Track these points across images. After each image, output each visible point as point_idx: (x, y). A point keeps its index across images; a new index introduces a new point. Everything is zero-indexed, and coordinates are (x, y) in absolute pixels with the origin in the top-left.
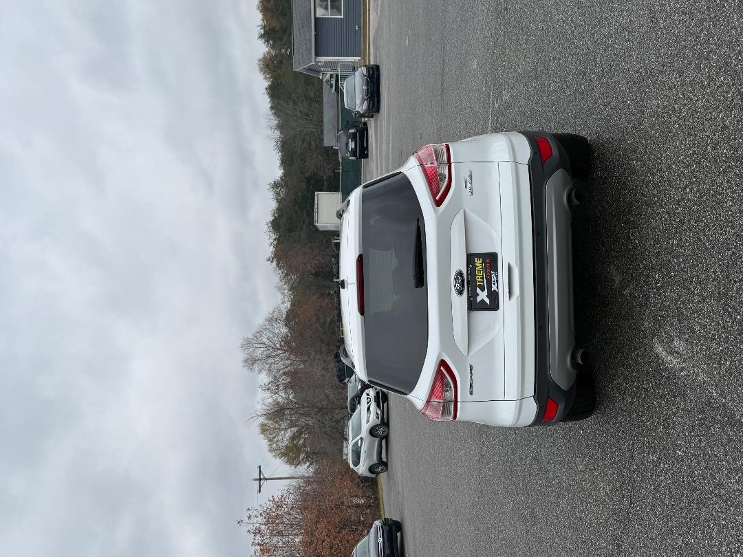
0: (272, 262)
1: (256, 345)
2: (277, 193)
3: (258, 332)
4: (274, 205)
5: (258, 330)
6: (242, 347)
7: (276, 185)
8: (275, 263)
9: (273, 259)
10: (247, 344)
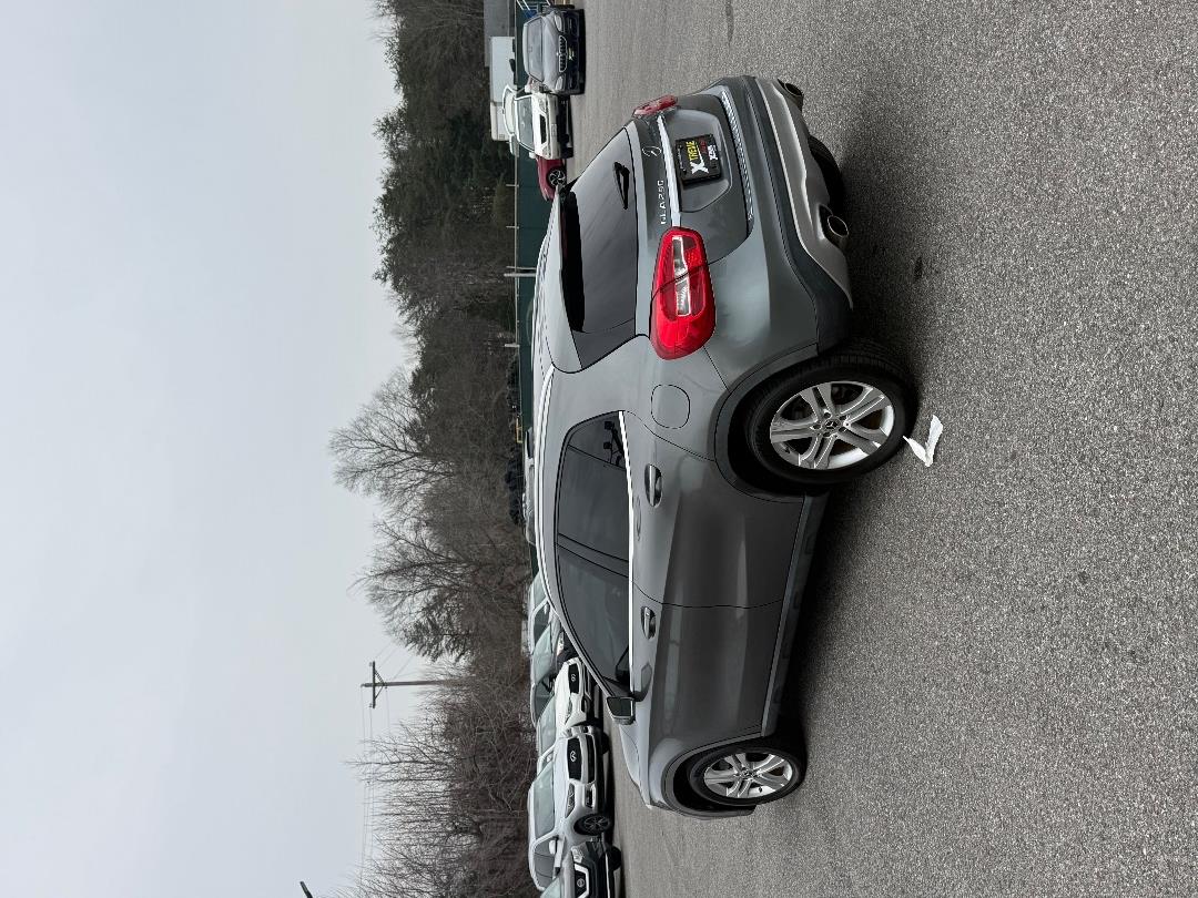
0: (384, 280)
1: (359, 444)
3: (362, 420)
4: (386, 165)
6: (332, 447)
7: (388, 126)
8: (389, 283)
9: (386, 275)
10: (343, 441)
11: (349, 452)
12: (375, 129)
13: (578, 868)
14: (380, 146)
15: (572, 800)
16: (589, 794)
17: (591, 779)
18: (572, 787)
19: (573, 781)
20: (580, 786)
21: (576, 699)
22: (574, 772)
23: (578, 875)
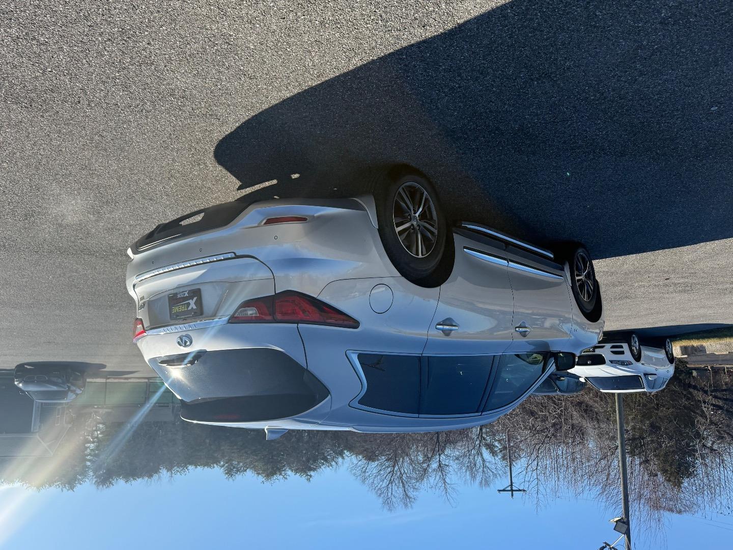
0: (311, 476)
1: (390, 494)
2: (238, 471)
3: (377, 492)
4: (250, 474)
5: (374, 492)
6: (391, 510)
7: (230, 472)
8: (312, 473)
9: (308, 475)
10: (388, 503)
11: (394, 500)
12: (231, 480)
14: (239, 477)
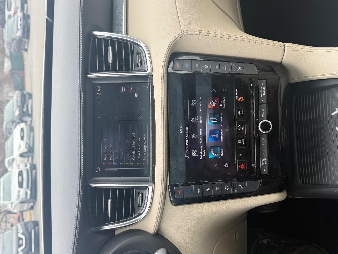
13: (20, 236)
15: (19, 196)
16: (26, 194)
17: (28, 188)
18: (19, 191)
19: (20, 189)
20: (22, 191)
21: (23, 144)
22: (21, 185)
23: (20, 239)
